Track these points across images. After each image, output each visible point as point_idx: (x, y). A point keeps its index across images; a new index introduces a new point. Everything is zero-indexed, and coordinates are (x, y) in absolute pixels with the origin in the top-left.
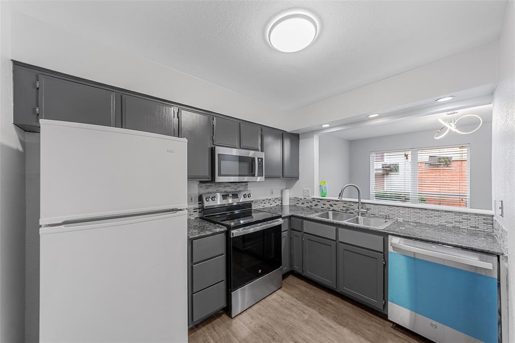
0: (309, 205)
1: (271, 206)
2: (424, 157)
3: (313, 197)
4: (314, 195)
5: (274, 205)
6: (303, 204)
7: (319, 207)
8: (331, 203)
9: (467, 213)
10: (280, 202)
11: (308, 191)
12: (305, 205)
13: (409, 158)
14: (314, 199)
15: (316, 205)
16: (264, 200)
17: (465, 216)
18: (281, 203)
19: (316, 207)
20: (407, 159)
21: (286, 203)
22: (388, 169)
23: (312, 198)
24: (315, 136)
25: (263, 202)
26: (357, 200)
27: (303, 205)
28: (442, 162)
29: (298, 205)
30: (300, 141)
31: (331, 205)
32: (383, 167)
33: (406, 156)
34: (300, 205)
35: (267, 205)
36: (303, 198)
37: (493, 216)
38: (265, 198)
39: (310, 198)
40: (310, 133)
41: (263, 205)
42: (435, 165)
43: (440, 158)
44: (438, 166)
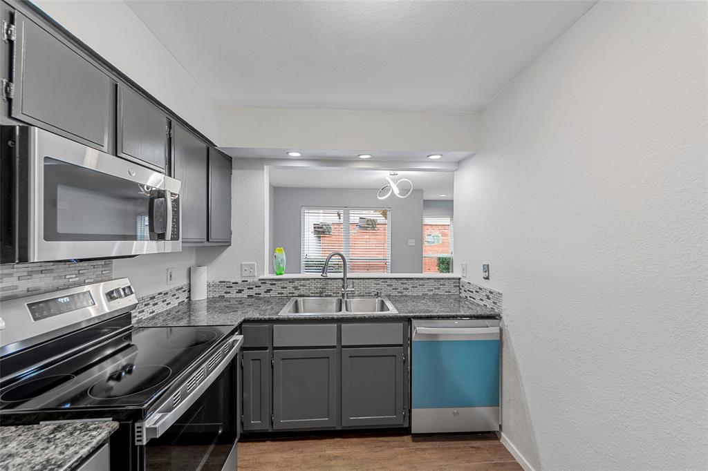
0: (252, 292)
1: (170, 306)
2: (355, 217)
3: (261, 277)
4: (263, 274)
5: (175, 303)
6: (240, 291)
7: (273, 294)
8: (296, 283)
10: (186, 294)
11: (252, 267)
12: (245, 294)
13: (342, 218)
14: (264, 281)
15: (268, 291)
16: (153, 298)
17: (442, 282)
18: (189, 298)
19: (268, 295)
20: (340, 219)
21: (201, 294)
22: (320, 230)
23: (260, 280)
24: (266, 167)
25: (152, 302)
26: (341, 275)
27: (240, 295)
28: (370, 225)
29: (227, 296)
30: (234, 171)
31: (296, 288)
32: (315, 228)
33: (339, 215)
34: (233, 294)
35: (161, 308)
36: (239, 281)
37: (460, 279)
38: (154, 292)
39: (256, 280)
40: (256, 161)
41: (151, 308)
42: (364, 227)
43: (368, 221)
44: (366, 228)
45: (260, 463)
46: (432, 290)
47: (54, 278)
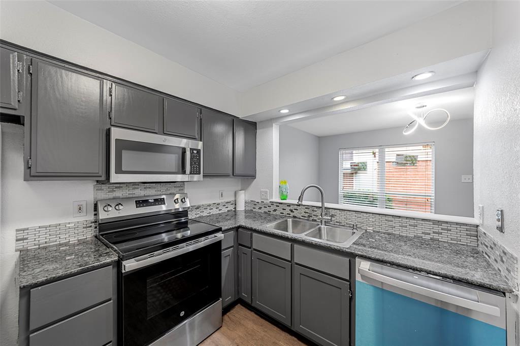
0: (266, 210)
1: (221, 212)
2: (391, 155)
3: (271, 200)
4: (272, 198)
5: (225, 210)
6: (260, 208)
7: (278, 213)
8: (291, 208)
9: (447, 222)
10: (233, 206)
11: (266, 193)
12: (262, 211)
13: (376, 156)
14: (272, 203)
15: (275, 210)
16: (209, 205)
17: (444, 226)
18: (235, 208)
19: (275, 213)
20: (375, 157)
21: (241, 207)
22: (356, 167)
23: (270, 202)
24: (274, 125)
25: (209, 208)
27: (260, 211)
28: (409, 161)
29: (254, 210)
30: (258, 131)
31: (292, 211)
32: (351, 166)
33: (374, 154)
34: (257, 210)
35: (215, 211)
36: (260, 201)
37: (477, 226)
38: (211, 202)
39: (268, 202)
41: (208, 211)
42: (402, 163)
43: (406, 157)
44: (404, 164)
45: (240, 323)
46: (429, 234)
47: (156, 191)
